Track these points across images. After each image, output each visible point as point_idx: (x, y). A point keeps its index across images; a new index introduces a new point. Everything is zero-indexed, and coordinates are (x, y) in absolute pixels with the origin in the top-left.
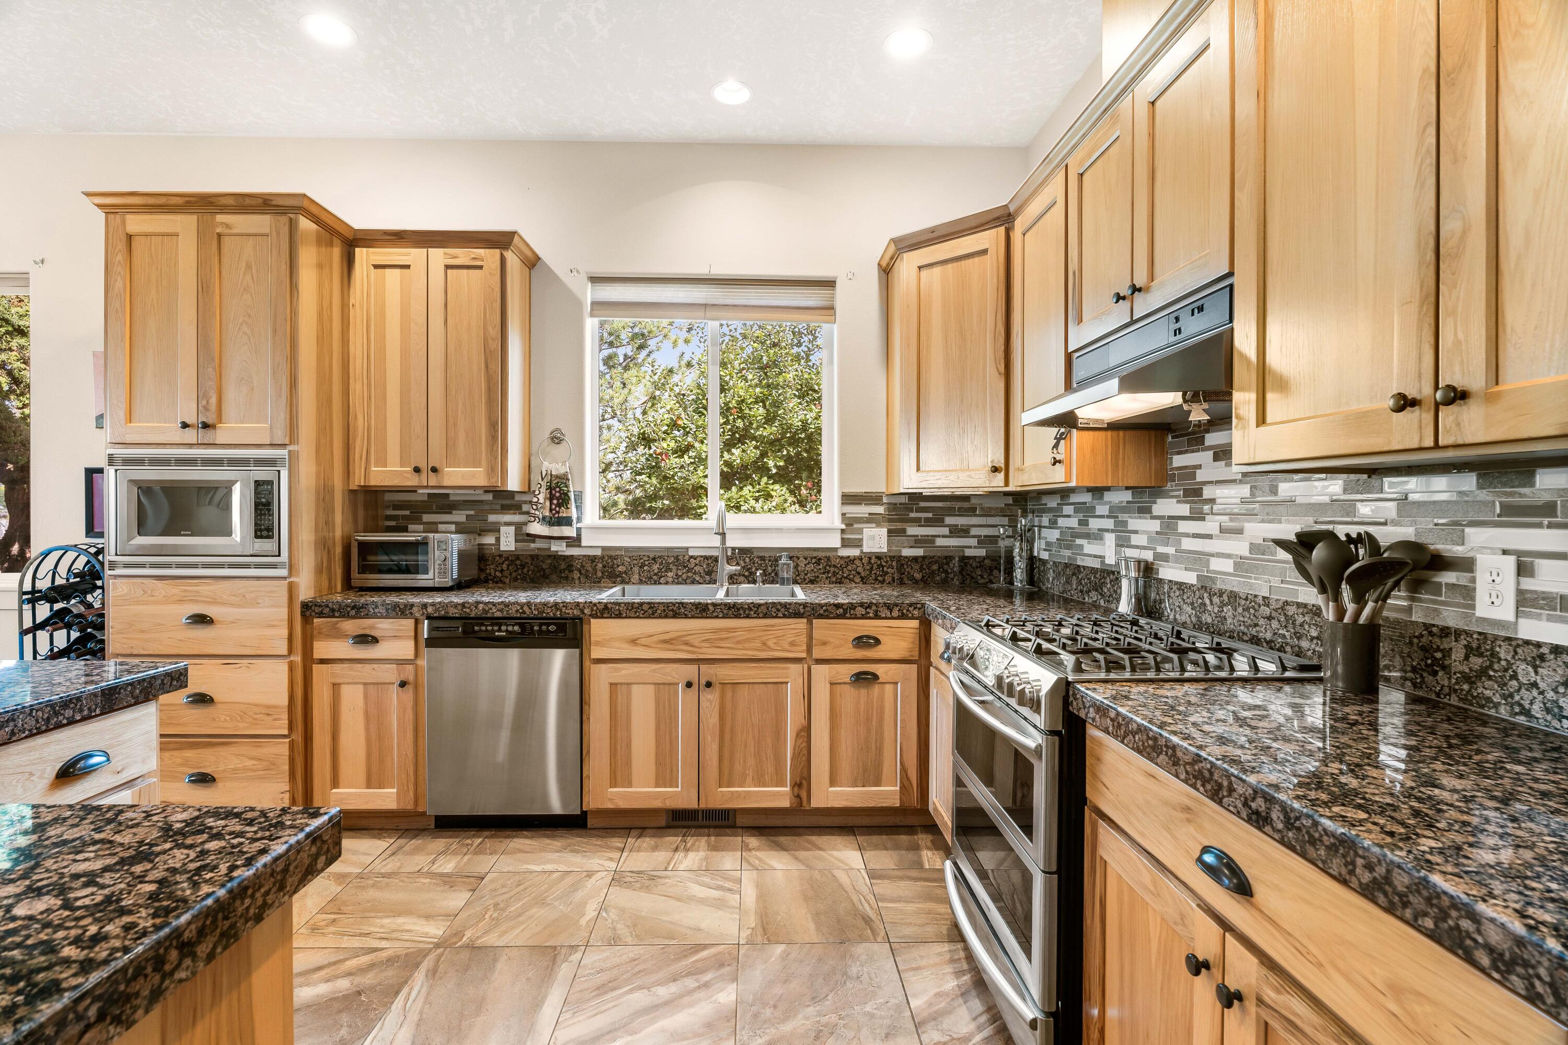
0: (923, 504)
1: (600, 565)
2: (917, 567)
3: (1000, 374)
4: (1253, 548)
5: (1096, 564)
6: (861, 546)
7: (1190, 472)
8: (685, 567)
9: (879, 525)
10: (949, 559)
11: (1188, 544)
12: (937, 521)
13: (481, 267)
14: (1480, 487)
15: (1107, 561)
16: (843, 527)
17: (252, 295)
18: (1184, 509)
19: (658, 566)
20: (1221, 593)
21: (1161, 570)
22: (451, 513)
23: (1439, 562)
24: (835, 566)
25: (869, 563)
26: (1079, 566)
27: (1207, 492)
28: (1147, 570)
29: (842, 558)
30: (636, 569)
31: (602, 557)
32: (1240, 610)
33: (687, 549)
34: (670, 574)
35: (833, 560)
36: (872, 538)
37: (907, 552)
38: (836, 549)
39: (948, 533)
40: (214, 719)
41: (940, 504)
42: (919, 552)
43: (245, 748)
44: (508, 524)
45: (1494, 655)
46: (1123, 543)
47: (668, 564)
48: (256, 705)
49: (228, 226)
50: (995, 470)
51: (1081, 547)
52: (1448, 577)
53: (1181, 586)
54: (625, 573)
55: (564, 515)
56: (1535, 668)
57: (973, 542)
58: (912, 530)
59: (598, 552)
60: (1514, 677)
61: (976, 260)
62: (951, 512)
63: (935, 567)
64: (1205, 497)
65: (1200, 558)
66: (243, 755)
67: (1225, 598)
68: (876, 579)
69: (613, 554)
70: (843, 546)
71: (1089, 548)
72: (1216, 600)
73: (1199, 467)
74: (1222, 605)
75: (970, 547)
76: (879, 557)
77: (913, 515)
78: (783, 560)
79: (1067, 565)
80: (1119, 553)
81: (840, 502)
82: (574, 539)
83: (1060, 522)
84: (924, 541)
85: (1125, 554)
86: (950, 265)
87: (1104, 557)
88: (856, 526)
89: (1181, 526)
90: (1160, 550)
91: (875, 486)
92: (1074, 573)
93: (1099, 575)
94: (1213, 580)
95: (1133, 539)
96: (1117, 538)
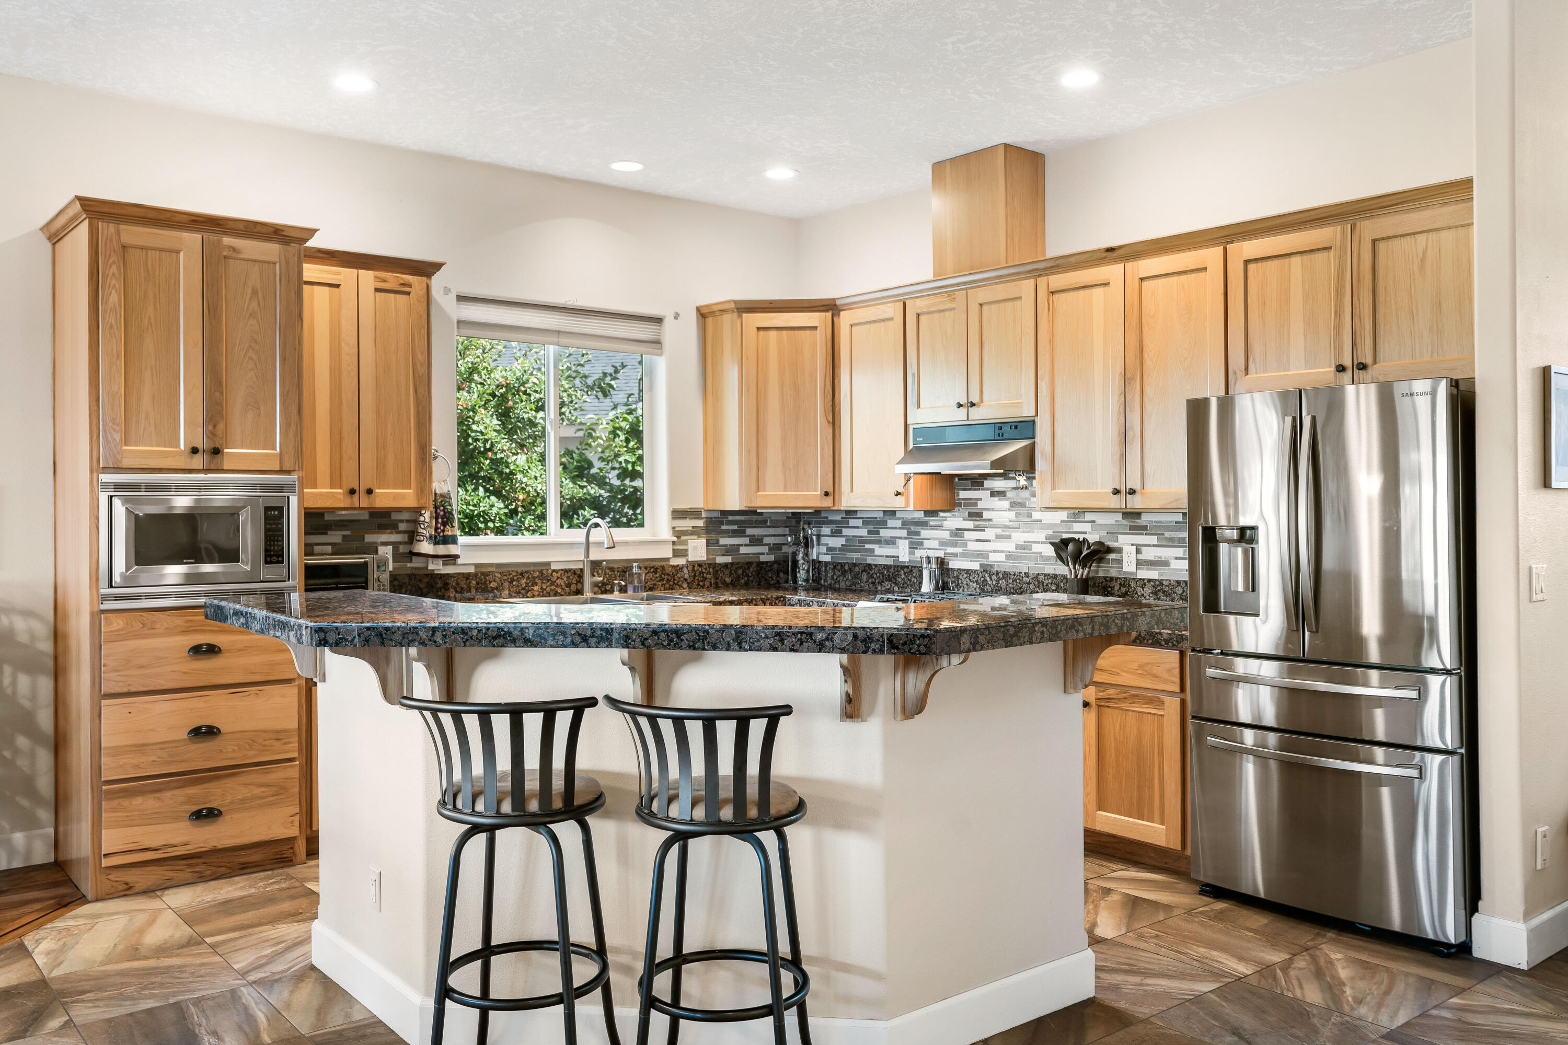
0: (730, 518)
1: (474, 582)
2: (727, 572)
3: (829, 422)
4: (1018, 547)
5: (890, 562)
6: (687, 555)
7: (973, 502)
8: (549, 580)
9: (699, 537)
10: (749, 564)
11: (972, 546)
12: (739, 533)
13: (408, 293)
14: (1123, 519)
15: (901, 559)
16: (675, 539)
17: (258, 322)
18: (970, 524)
19: (525, 580)
20: (998, 573)
21: (951, 563)
22: (326, 534)
23: (1109, 550)
24: (668, 574)
25: (693, 570)
26: (870, 565)
27: (986, 515)
28: (941, 563)
29: (673, 566)
30: (506, 584)
31: (476, 575)
32: (1011, 581)
33: (549, 564)
34: (536, 588)
35: (666, 568)
36: (695, 548)
37: (720, 560)
38: (668, 559)
39: (748, 542)
40: (221, 751)
41: (742, 518)
42: (728, 559)
43: (255, 776)
44: (385, 544)
45: (1129, 586)
46: (914, 546)
47: (534, 578)
48: (265, 731)
49: (234, 249)
50: (827, 494)
51: (872, 550)
52: (1112, 556)
53: (968, 572)
54: (497, 589)
55: (450, 533)
56: (1143, 588)
57: (765, 549)
58: (724, 541)
59: (472, 570)
60: (1136, 593)
61: (808, 332)
62: (751, 524)
63: (740, 572)
64: (984, 517)
65: (983, 555)
66: (252, 784)
67: (1000, 575)
68: (698, 585)
69: (484, 570)
70: (674, 556)
71: (879, 550)
72: (994, 577)
73: (981, 499)
74: (999, 579)
75: (763, 554)
76: (700, 564)
77: (723, 527)
78: (635, 570)
79: (855, 565)
80: (913, 554)
81: (671, 517)
82: (457, 557)
83: (845, 532)
84: (732, 550)
85: (919, 553)
86: (784, 333)
87: (898, 557)
88: (683, 538)
89: (968, 535)
90: (951, 550)
91: (697, 502)
92: (864, 571)
93: (892, 571)
94: (991, 566)
95: (927, 544)
96: (910, 543)
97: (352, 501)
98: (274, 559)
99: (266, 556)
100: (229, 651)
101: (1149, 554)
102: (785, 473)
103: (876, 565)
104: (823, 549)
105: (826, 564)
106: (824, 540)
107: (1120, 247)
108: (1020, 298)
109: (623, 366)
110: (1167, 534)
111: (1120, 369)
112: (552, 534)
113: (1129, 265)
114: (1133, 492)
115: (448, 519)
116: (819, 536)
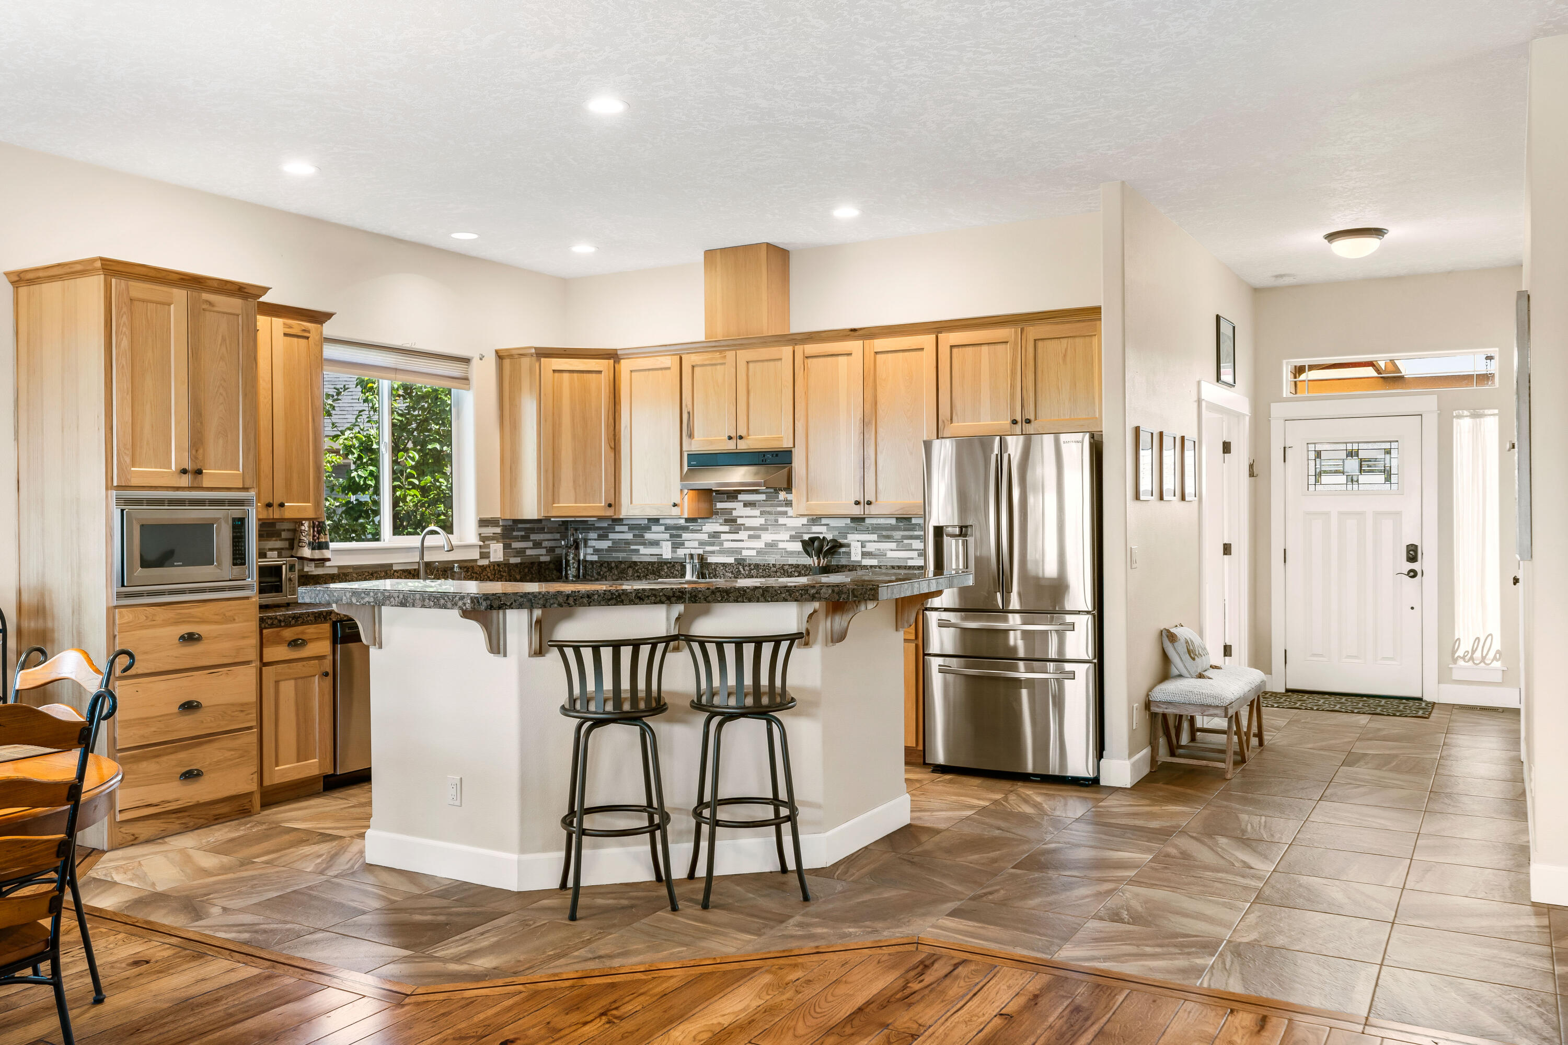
0: (520, 526)
2: (517, 571)
3: (611, 448)
4: (766, 544)
5: (654, 559)
6: (489, 557)
7: (729, 511)
9: (498, 542)
10: (533, 563)
11: (727, 545)
12: (525, 538)
13: (308, 338)
14: (851, 524)
15: (664, 557)
16: (482, 543)
17: (226, 364)
18: (726, 528)
20: (750, 565)
21: (709, 558)
23: (841, 545)
24: (476, 573)
25: (494, 569)
26: (635, 562)
27: (739, 521)
28: (702, 558)
29: (480, 566)
32: (761, 571)
33: (391, 565)
35: (475, 568)
36: (495, 551)
37: (513, 560)
38: (476, 560)
39: (532, 546)
40: (202, 722)
41: (528, 526)
42: (517, 560)
43: (226, 742)
44: (272, 550)
45: (857, 570)
46: (676, 546)
48: (233, 705)
49: (210, 304)
50: (610, 505)
51: (638, 551)
52: (843, 550)
53: (724, 565)
55: (323, 540)
56: (867, 572)
57: (543, 551)
58: (516, 545)
59: (335, 571)
61: (594, 375)
62: (532, 530)
63: (526, 570)
64: (738, 523)
65: (738, 551)
66: (222, 749)
67: (752, 567)
70: (481, 558)
71: (643, 550)
72: (747, 568)
73: (735, 509)
74: (751, 570)
75: (542, 555)
76: (498, 564)
77: (515, 533)
78: (456, 570)
79: (621, 562)
80: (675, 552)
81: (477, 525)
82: (329, 560)
83: (611, 536)
84: (521, 552)
85: (681, 552)
86: (575, 375)
87: (662, 555)
88: (487, 543)
89: (723, 537)
90: (708, 548)
91: (495, 512)
92: (630, 567)
93: (656, 566)
94: (744, 560)
95: (687, 544)
96: (673, 544)
97: (268, 513)
98: (239, 561)
99: (234, 559)
100: (207, 638)
101: (871, 547)
102: (575, 489)
103: (641, 562)
104: (590, 551)
105: (592, 563)
106: (591, 543)
107: (861, 329)
108: (781, 359)
109: (345, 389)
110: (884, 533)
111: (859, 415)
112: (387, 540)
113: (867, 342)
114: (869, 503)
115: (322, 528)
116: (586, 541)
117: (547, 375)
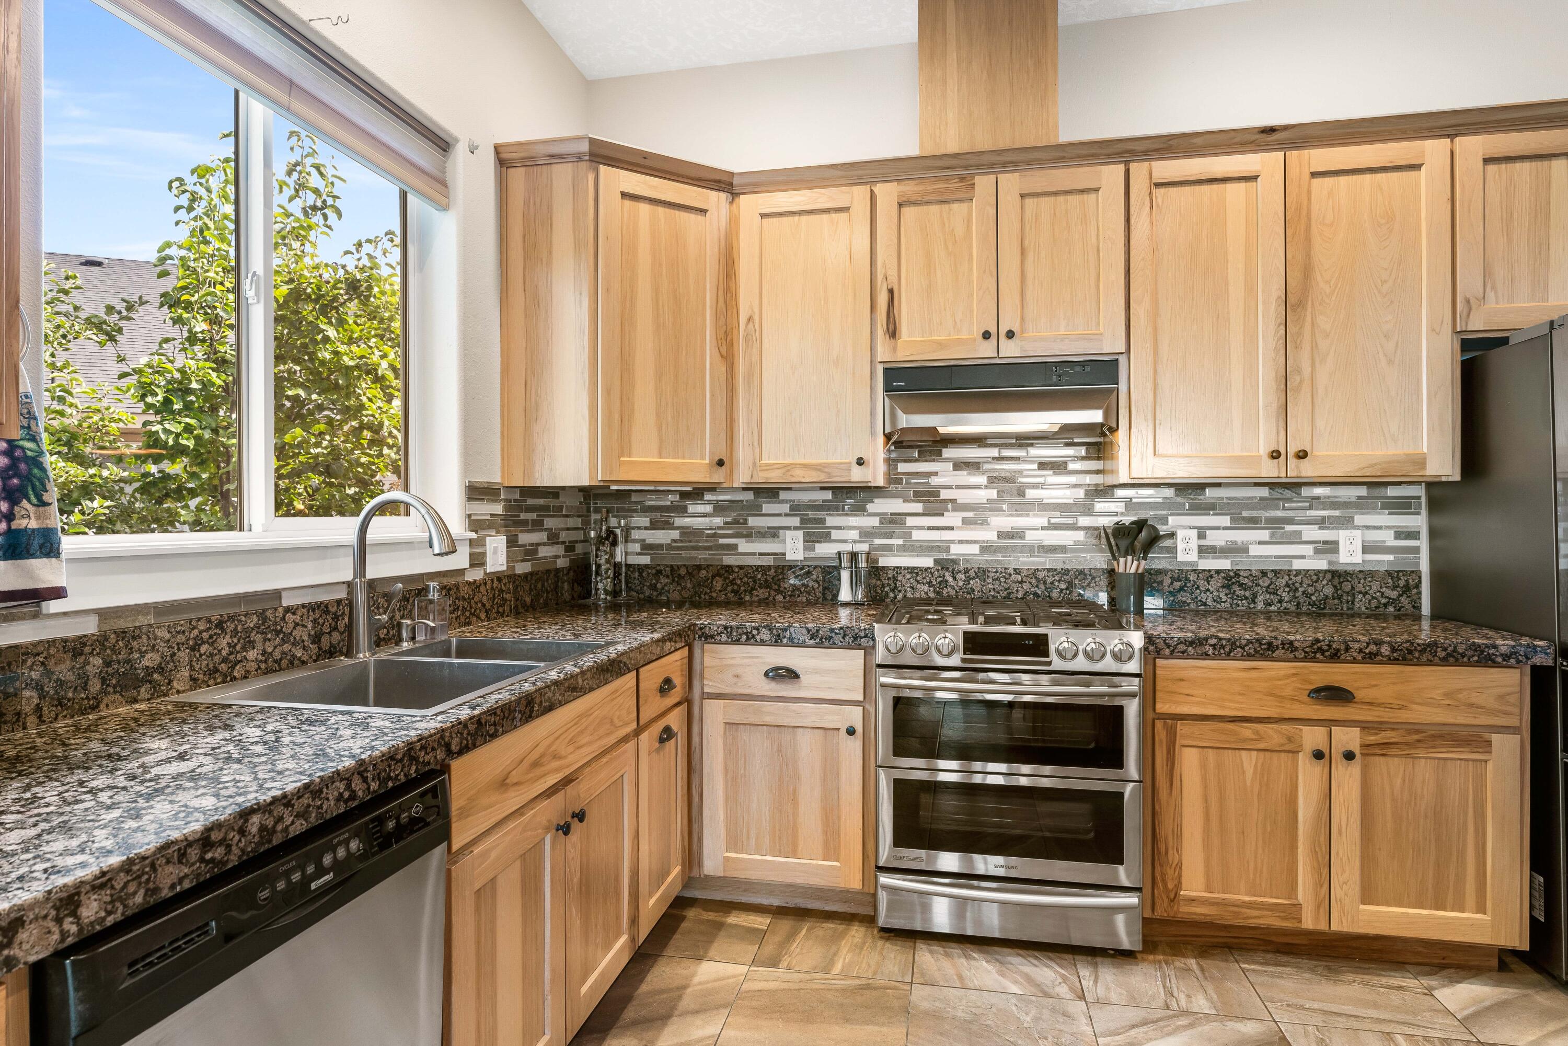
0: (531, 501)
1: (98, 661)
2: (527, 588)
4: (1002, 535)
5: (768, 561)
6: (483, 564)
8: (278, 633)
9: (498, 532)
10: (548, 571)
11: (917, 535)
12: (537, 525)
14: (1177, 495)
15: (789, 557)
16: (473, 535)
18: (916, 507)
19: (228, 639)
20: (966, 571)
24: (463, 598)
25: (492, 588)
26: (730, 566)
27: (945, 494)
29: (469, 584)
30: (184, 655)
31: (101, 641)
32: (990, 580)
33: (277, 594)
34: (252, 654)
35: (462, 588)
36: (494, 550)
37: (520, 568)
38: (461, 572)
39: (546, 540)
42: (527, 567)
45: (1187, 579)
46: (810, 541)
47: (248, 631)
50: (721, 463)
51: (735, 546)
53: (913, 570)
54: (160, 669)
55: (33, 524)
56: (1208, 582)
57: (561, 550)
58: (526, 538)
59: (90, 627)
60: (1198, 588)
61: (693, 216)
62: (547, 509)
64: (942, 497)
65: (944, 547)
67: (972, 574)
68: (498, 612)
69: (122, 624)
70: (471, 565)
71: (744, 546)
74: (968, 579)
75: (559, 557)
76: (498, 577)
77: (523, 514)
78: (434, 595)
79: (699, 567)
80: (813, 549)
81: (464, 496)
82: (58, 593)
83: (679, 522)
84: (530, 552)
85: (826, 550)
86: (661, 210)
87: (784, 554)
88: (481, 533)
89: (911, 521)
90: (878, 542)
91: (493, 475)
92: (718, 574)
93: (772, 572)
94: (955, 562)
95: (835, 535)
96: (805, 535)
101: (1216, 539)
102: (660, 429)
103: (740, 567)
104: (637, 547)
105: (641, 568)
106: (635, 534)
107: (1286, 128)
108: (1097, 190)
110: (1245, 514)
111: (1277, 290)
112: (257, 528)
113: (1293, 155)
115: (27, 478)
116: (627, 531)
117: (610, 202)
